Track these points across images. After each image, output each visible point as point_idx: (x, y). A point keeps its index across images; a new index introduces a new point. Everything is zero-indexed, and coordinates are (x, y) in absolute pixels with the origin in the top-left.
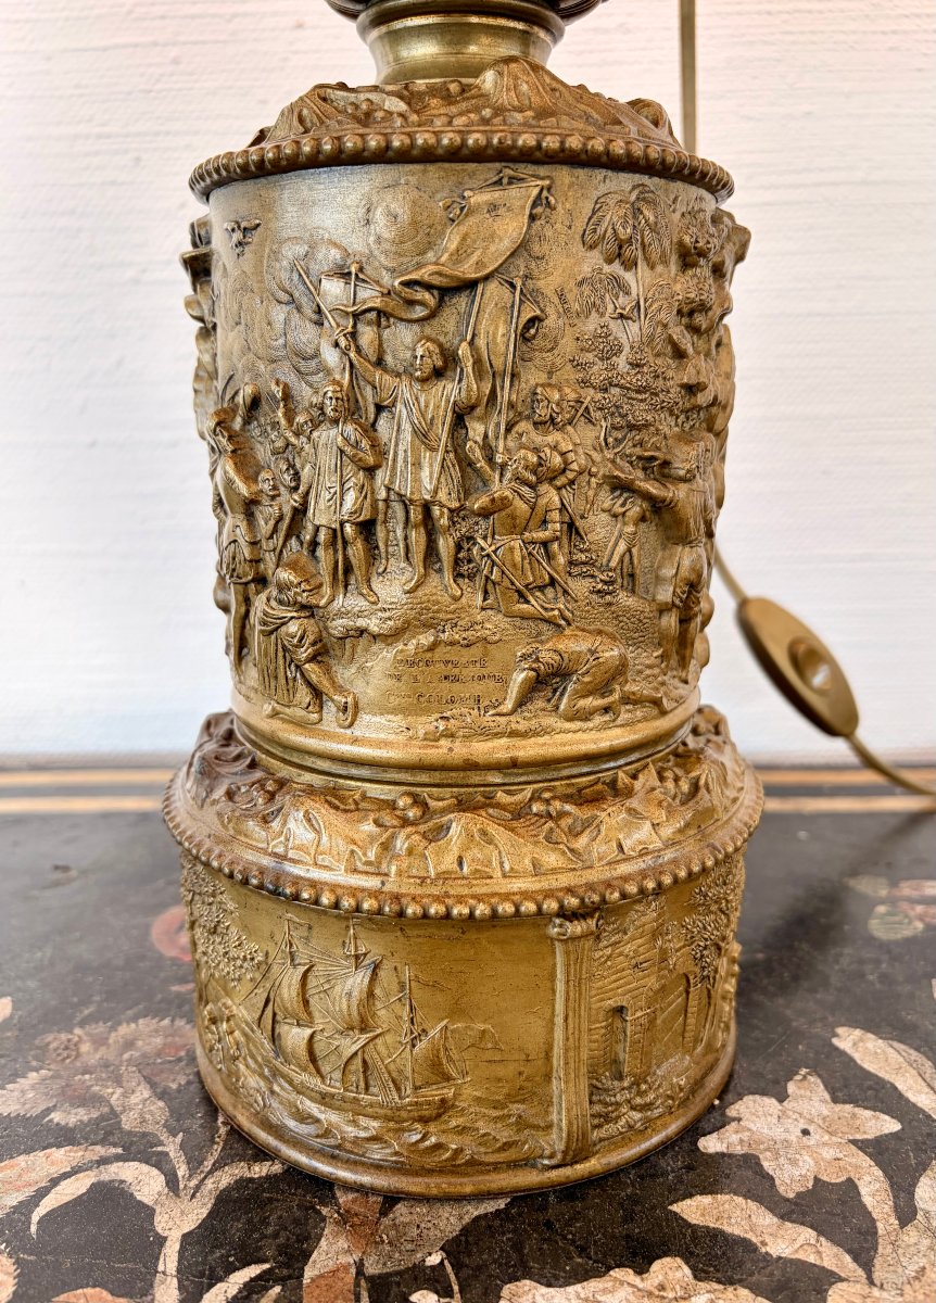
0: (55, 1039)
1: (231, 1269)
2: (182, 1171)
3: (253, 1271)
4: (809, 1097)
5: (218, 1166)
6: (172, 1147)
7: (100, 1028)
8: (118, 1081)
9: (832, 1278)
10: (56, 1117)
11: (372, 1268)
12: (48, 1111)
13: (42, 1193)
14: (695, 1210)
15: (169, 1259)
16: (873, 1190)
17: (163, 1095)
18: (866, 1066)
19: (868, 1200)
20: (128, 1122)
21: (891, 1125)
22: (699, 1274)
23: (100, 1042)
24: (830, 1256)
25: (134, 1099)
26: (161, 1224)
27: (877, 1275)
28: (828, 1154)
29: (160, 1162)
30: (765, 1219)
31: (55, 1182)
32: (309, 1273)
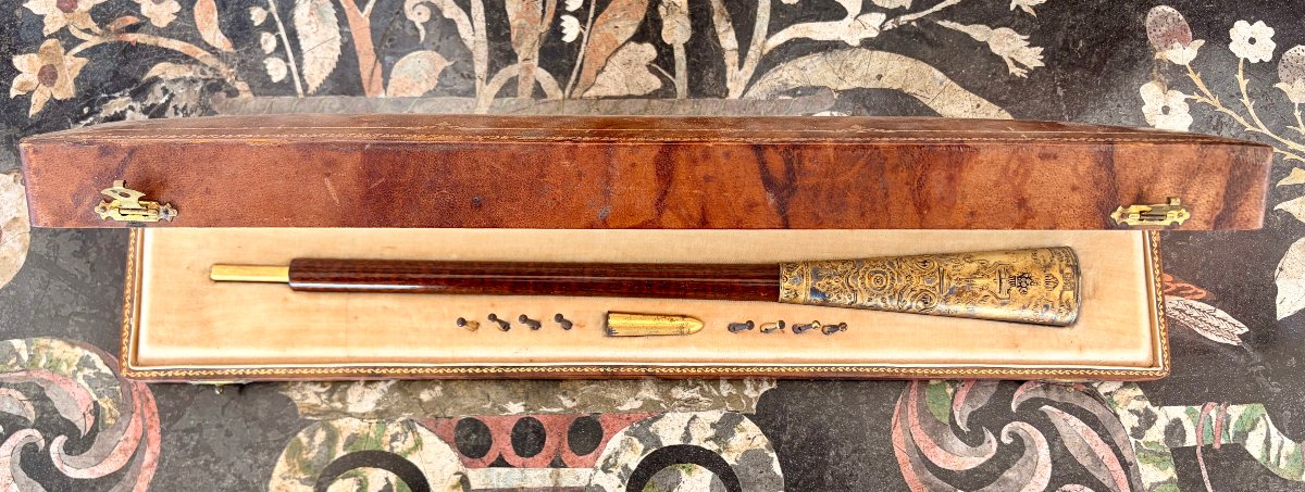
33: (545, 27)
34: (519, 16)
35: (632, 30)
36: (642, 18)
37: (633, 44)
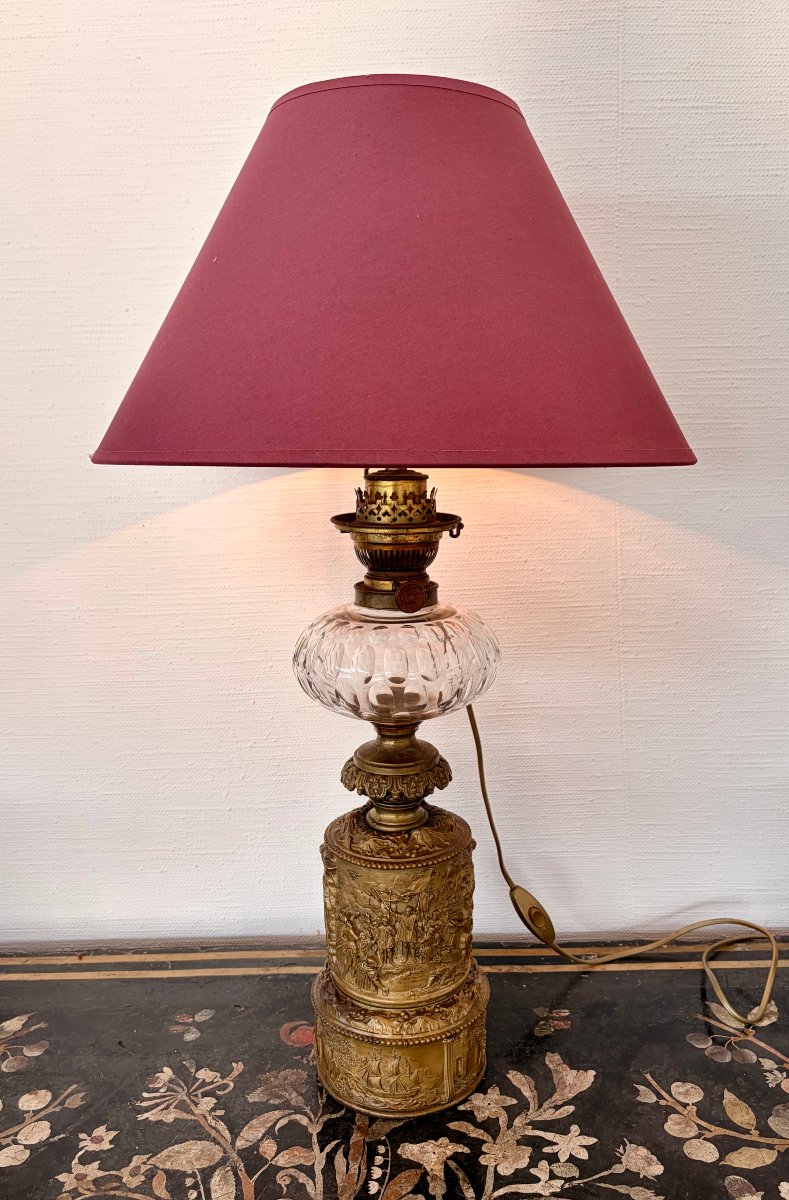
0: (262, 1077)
1: (332, 1141)
2: (312, 1117)
3: (337, 1141)
4: (494, 1094)
5: (322, 1115)
6: (308, 1110)
7: (274, 1073)
8: (286, 1090)
9: (485, 1142)
10: (271, 1101)
11: (367, 1140)
12: (268, 1100)
13: (275, 1124)
14: (453, 1126)
15: (315, 1139)
16: (503, 1121)
17: (301, 1095)
18: (515, 1084)
19: (501, 1123)
20: (293, 1102)
21: (515, 1102)
22: (451, 1141)
23: (276, 1078)
24: (486, 1137)
25: (293, 1096)
26: (310, 1130)
27: (497, 1142)
28: (494, 1110)
29: (305, 1114)
30: (472, 1128)
31: (278, 1120)
32: (351, 1142)
33: (358, 1188)
34: (343, 1181)
35: (410, 1188)
36: (416, 1182)
37: (411, 1195)
